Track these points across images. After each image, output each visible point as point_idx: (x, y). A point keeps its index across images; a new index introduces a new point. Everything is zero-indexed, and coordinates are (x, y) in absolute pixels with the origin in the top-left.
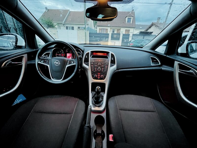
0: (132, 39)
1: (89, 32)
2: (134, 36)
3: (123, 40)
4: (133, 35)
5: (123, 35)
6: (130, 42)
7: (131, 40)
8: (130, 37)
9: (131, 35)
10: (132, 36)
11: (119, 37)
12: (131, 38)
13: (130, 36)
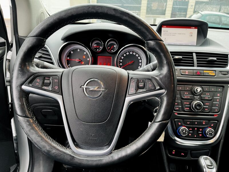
0: (195, 12)
4: (197, 3)
7: (192, 13)
8: (189, 7)
9: (192, 2)
10: (194, 4)
12: (193, 10)
13: (190, 4)
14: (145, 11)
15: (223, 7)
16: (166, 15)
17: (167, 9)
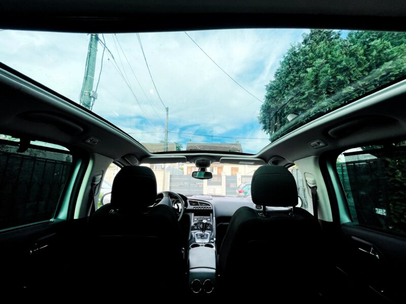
0: (242, 183)
1: (169, 175)
2: (244, 179)
3: (228, 186)
4: (243, 177)
5: (227, 177)
6: (239, 187)
7: (241, 184)
8: (238, 179)
9: (239, 176)
10: (240, 178)
11: (220, 181)
12: (240, 182)
13: (238, 178)
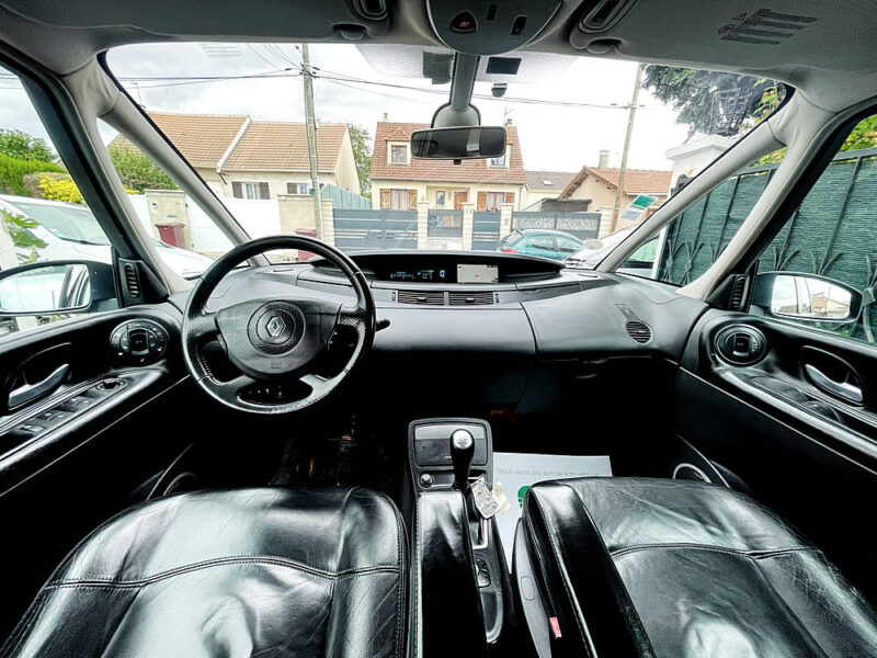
0: (512, 230)
1: (331, 208)
2: (517, 220)
4: (514, 214)
5: (477, 215)
8: (502, 222)
9: (506, 213)
10: (510, 217)
11: (459, 225)
12: (508, 227)
13: (503, 218)
14: (426, 231)
15: (559, 220)
16: (464, 236)
17: (464, 227)
